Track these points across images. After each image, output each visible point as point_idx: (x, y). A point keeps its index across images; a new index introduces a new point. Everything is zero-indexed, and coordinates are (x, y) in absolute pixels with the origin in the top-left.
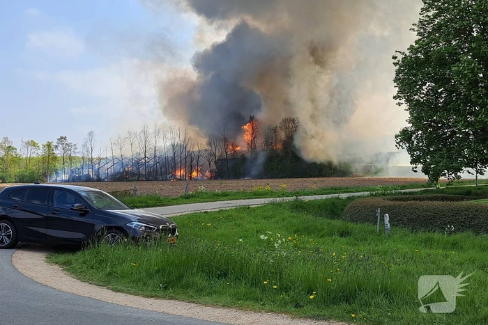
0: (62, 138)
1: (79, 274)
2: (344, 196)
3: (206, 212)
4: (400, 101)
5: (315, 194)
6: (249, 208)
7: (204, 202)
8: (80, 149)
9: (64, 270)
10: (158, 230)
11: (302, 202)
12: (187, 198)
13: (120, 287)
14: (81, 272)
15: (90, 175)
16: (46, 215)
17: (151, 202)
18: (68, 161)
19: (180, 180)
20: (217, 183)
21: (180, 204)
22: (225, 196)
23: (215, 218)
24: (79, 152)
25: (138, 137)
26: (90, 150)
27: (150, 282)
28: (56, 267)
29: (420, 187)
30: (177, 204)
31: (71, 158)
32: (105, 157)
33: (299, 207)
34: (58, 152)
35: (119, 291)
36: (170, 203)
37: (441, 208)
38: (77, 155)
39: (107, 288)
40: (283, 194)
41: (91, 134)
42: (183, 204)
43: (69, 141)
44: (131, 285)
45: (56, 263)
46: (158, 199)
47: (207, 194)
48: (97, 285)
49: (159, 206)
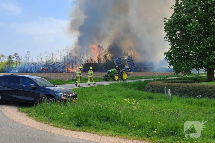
0: (15, 54)
1: (35, 117)
2: (143, 80)
3: (84, 87)
4: (166, 39)
6: (103, 86)
8: (23, 58)
9: (27, 115)
10: (69, 96)
11: (126, 83)
12: (73, 81)
13: (57, 125)
14: (36, 117)
15: (28, 70)
16: (17, 89)
17: (58, 83)
18: (18, 64)
19: (67, 72)
20: (84, 74)
21: (71, 83)
23: (89, 90)
24: (23, 60)
25: (49, 54)
26: (28, 59)
27: (71, 122)
28: (23, 114)
29: (174, 77)
31: (19, 62)
32: (34, 62)
33: (125, 85)
34: (14, 60)
35: (57, 127)
36: (66, 83)
37: (191, 87)
38: (23, 61)
39: (51, 125)
41: (28, 52)
42: (72, 83)
43: (19, 55)
44: (62, 124)
45: (23, 112)
46: (61, 81)
48: (46, 124)
49: (62, 84)
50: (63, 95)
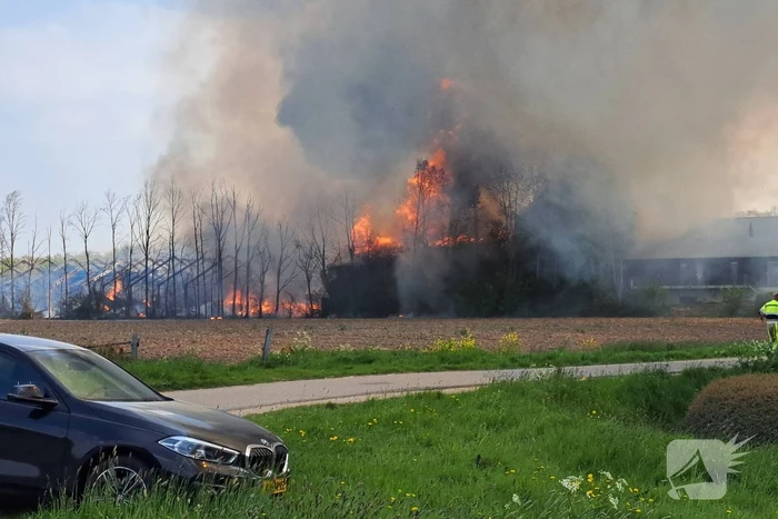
2: (677, 367)
3: (331, 406)
5: (595, 361)
6: (439, 396)
7: (315, 377)
10: (241, 458)
11: (572, 381)
12: (268, 366)
17: (180, 376)
19: (234, 317)
20: (330, 326)
22: (364, 362)
23: (359, 421)
25: (131, 208)
26: (8, 238)
30: (247, 382)
32: (44, 256)
33: (566, 395)
40: (513, 360)
41: (11, 198)
46: (197, 368)
47: (317, 354)
50: (207, 449)
